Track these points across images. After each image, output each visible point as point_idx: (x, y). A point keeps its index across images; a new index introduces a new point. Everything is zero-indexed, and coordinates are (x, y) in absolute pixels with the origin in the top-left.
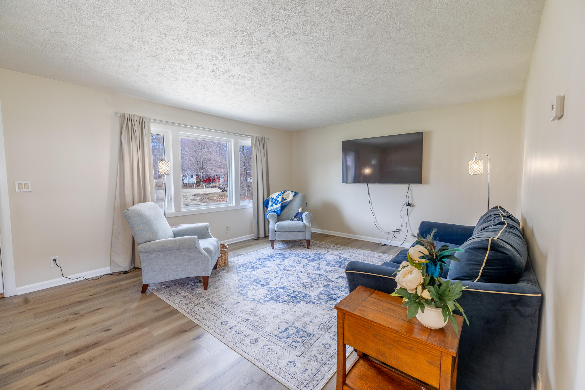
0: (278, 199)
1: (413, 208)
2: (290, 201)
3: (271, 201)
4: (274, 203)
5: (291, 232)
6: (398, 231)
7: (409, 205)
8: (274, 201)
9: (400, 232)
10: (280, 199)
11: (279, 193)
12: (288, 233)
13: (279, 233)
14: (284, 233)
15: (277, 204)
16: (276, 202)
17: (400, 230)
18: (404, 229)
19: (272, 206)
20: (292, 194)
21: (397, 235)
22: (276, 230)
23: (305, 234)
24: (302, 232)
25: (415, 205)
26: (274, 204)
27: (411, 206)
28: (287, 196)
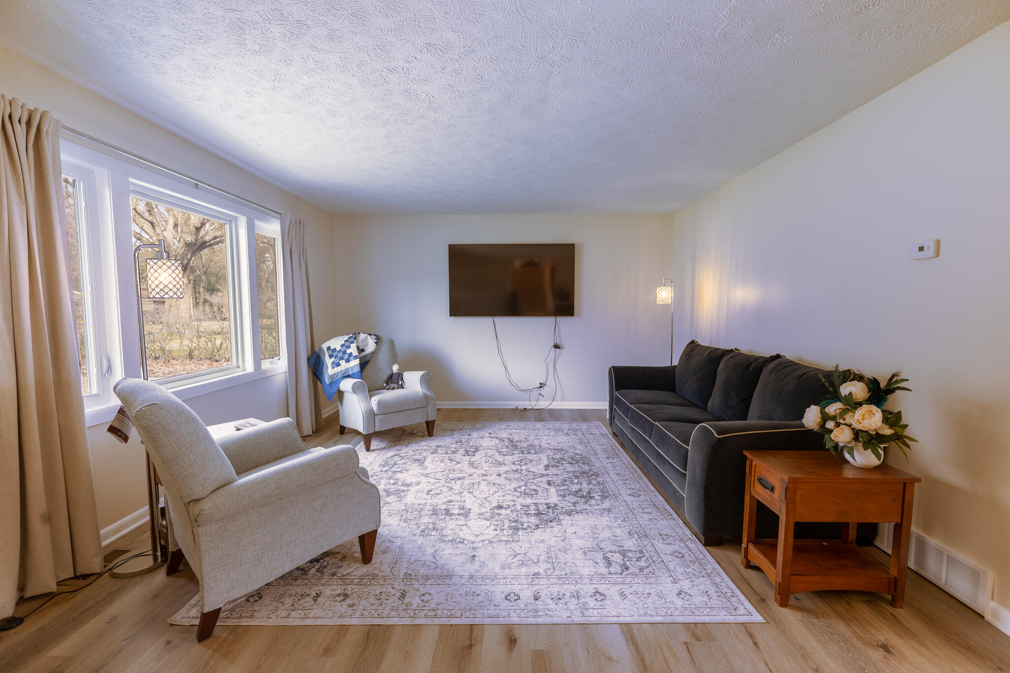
0: (349, 351)
1: (562, 350)
2: (373, 353)
3: (331, 356)
4: (342, 358)
5: (404, 412)
6: (542, 385)
7: (557, 346)
8: (340, 354)
9: (545, 387)
10: (353, 350)
11: (346, 338)
12: (397, 413)
13: (382, 416)
14: (391, 416)
15: (348, 361)
16: (346, 356)
17: (545, 385)
18: (551, 382)
19: (337, 366)
20: (372, 338)
21: (542, 391)
22: (375, 412)
23: (427, 411)
24: (421, 409)
25: (563, 346)
26: (341, 362)
27: (559, 348)
28: (364, 343)
